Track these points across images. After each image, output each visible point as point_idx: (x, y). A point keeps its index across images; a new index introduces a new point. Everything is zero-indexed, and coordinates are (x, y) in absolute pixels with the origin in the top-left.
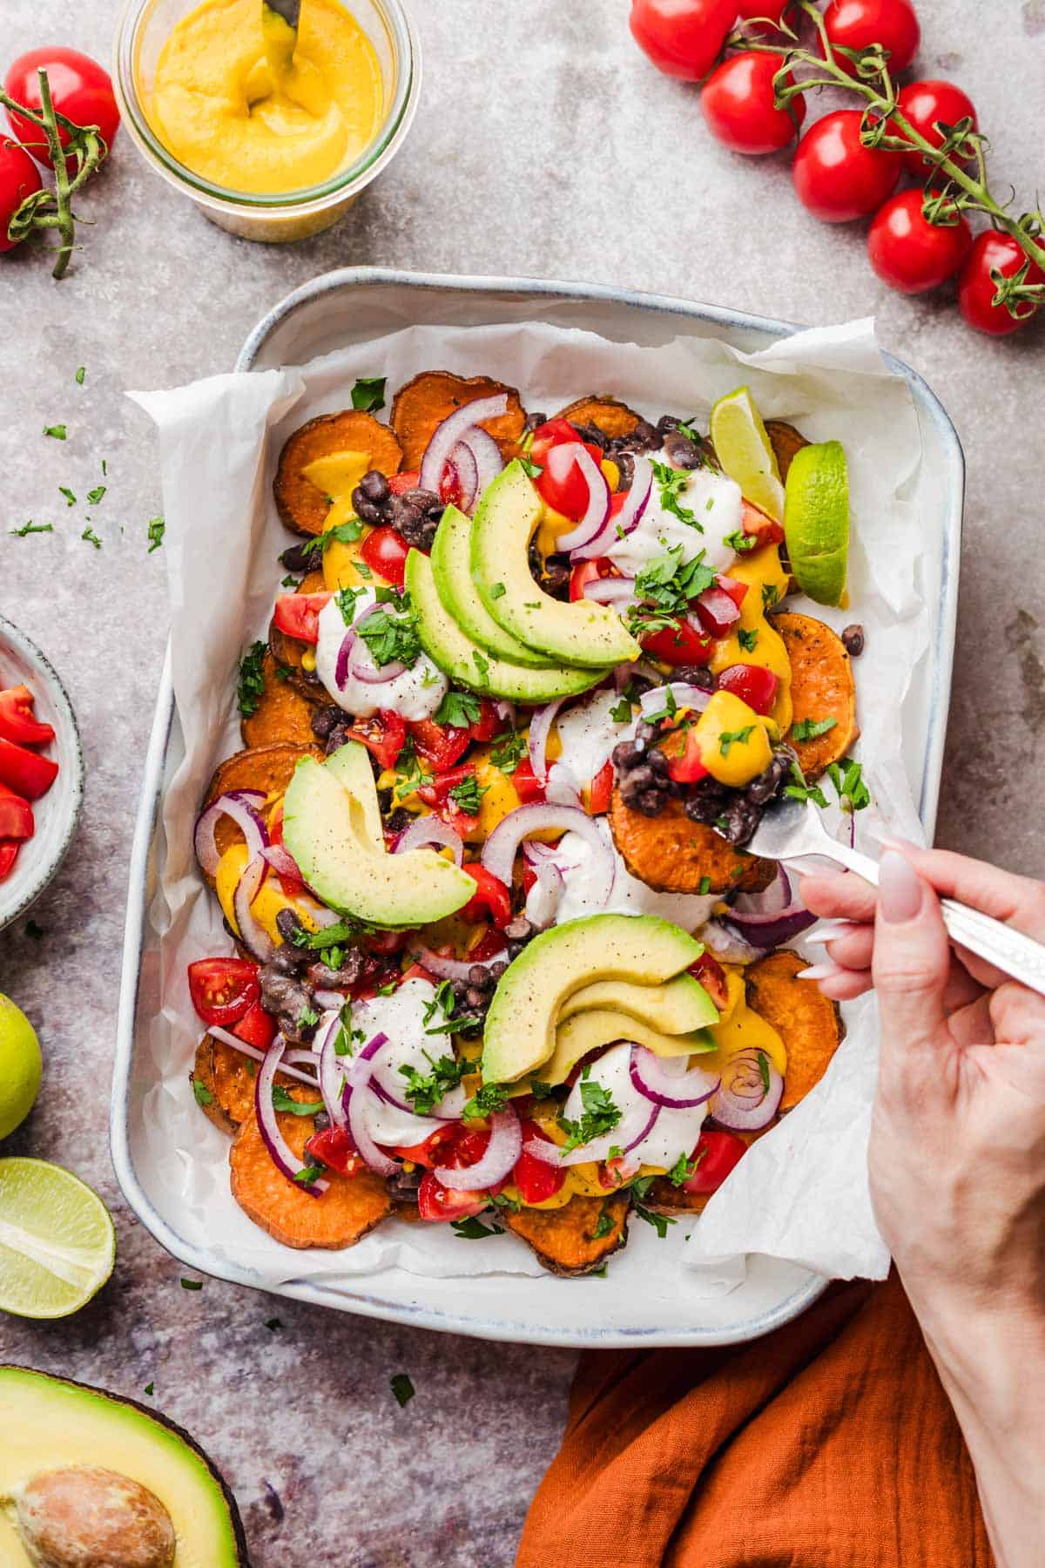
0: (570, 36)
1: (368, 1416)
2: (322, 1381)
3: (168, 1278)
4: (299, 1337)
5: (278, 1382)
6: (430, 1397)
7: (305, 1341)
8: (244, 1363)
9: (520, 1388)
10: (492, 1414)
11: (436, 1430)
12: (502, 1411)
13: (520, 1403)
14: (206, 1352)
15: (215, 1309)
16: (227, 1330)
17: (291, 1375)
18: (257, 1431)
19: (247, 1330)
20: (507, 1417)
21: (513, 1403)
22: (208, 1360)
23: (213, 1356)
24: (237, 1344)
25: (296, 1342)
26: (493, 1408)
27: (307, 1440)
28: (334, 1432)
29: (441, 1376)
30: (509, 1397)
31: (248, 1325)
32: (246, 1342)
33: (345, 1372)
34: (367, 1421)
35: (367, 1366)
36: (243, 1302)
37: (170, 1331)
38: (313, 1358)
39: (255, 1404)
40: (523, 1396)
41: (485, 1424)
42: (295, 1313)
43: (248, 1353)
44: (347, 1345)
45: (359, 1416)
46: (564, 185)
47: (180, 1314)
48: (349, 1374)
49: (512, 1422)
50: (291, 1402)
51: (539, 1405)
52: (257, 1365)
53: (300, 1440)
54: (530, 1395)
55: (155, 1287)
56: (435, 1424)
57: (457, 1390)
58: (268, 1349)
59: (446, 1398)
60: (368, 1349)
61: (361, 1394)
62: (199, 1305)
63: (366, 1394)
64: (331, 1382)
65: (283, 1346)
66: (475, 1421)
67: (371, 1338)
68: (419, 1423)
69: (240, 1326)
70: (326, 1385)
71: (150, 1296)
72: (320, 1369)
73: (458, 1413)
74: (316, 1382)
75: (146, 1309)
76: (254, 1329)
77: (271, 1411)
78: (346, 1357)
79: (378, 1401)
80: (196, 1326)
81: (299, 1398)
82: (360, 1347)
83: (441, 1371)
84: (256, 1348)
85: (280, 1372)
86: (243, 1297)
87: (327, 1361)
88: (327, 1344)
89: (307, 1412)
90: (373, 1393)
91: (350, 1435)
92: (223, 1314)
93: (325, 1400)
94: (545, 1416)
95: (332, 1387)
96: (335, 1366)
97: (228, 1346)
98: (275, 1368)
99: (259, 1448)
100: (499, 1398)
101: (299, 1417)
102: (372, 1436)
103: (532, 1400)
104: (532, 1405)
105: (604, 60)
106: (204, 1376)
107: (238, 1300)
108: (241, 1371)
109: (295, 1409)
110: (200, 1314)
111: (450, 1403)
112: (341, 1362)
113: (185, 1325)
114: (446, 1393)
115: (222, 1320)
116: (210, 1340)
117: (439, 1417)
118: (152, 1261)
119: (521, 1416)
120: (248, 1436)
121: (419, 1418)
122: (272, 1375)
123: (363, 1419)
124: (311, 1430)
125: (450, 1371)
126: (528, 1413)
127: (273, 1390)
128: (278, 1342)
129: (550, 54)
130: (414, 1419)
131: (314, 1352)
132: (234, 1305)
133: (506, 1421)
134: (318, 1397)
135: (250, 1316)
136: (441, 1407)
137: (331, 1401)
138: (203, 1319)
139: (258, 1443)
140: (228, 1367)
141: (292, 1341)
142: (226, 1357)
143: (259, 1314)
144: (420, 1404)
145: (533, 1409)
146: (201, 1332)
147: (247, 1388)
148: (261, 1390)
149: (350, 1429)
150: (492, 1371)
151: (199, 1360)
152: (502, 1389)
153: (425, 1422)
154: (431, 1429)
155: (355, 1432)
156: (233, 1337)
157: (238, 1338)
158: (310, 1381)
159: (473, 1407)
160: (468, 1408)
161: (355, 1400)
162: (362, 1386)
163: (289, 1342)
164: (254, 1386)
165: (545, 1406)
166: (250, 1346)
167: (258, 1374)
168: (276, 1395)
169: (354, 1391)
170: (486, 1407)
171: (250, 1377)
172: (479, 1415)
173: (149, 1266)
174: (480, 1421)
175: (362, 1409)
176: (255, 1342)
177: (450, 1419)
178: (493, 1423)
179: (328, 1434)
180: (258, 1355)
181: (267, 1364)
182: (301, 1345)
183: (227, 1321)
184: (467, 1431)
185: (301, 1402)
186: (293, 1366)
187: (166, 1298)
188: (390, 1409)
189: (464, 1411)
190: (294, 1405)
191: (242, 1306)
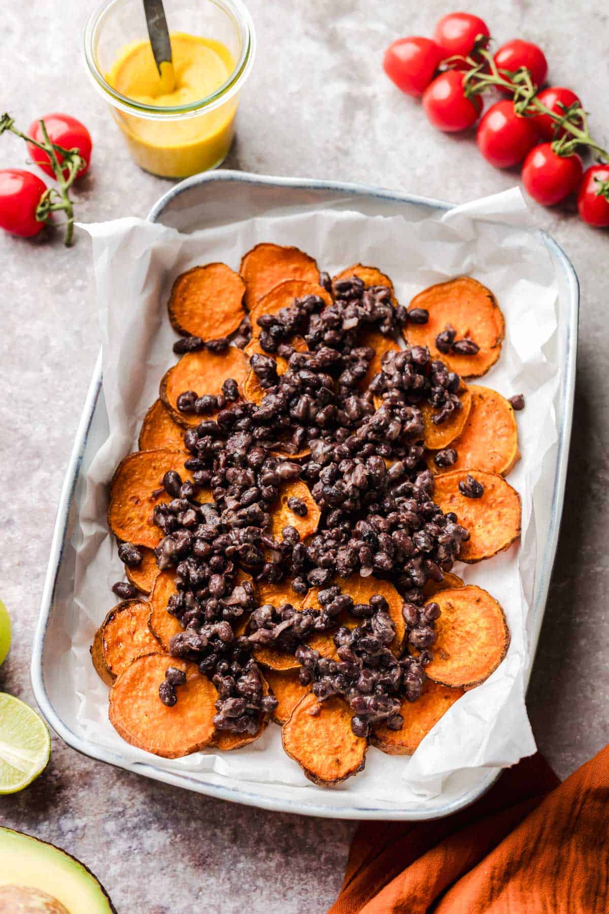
0: (349, 79)
1: (212, 880)
2: (183, 855)
3: (85, 784)
4: (169, 825)
5: (154, 855)
6: (254, 868)
7: (173, 828)
8: (132, 842)
9: (314, 864)
10: (295, 881)
11: (258, 891)
12: (302, 880)
13: (315, 875)
14: (108, 834)
15: (115, 805)
16: (122, 820)
17: (163, 852)
18: (139, 889)
19: (136, 820)
20: (305, 884)
21: (310, 875)
22: (109, 840)
23: (112, 837)
24: (128, 829)
25: (167, 829)
26: (296, 877)
27: (172, 896)
28: (190, 891)
29: (262, 854)
30: (308, 870)
31: (136, 816)
32: (134, 828)
33: (199, 850)
34: (212, 884)
35: (213, 846)
36: (133, 801)
37: (85, 819)
38: (177, 840)
39: (138, 870)
40: (316, 870)
41: (292, 888)
42: (167, 809)
43: (135, 836)
44: (201, 832)
45: (207, 880)
46: (346, 153)
47: (92, 808)
48: (201, 852)
49: (309, 887)
50: (162, 869)
51: (328, 876)
52: (141, 844)
53: (167, 896)
54: (321, 869)
55: (77, 790)
56: (257, 887)
57: (273, 864)
58: (149, 832)
59: (265, 870)
60: (215, 835)
61: (209, 865)
62: (105, 802)
63: (212, 866)
64: (189, 856)
65: (159, 831)
66: (284, 885)
67: (216, 827)
68: (246, 887)
69: (130, 817)
70: (186, 859)
71: (74, 796)
72: (181, 848)
73: (273, 880)
74: (179, 856)
75: (71, 804)
76: (140, 821)
77: (149, 875)
78: (199, 839)
79: (220, 870)
80: (102, 816)
81: (168, 866)
82: (209, 833)
83: (262, 851)
84: (141, 833)
85: (155, 849)
86: (133, 798)
87: (187, 843)
88: (187, 830)
89: (173, 876)
90: (217, 865)
91: (201, 893)
92: (120, 809)
93: (185, 869)
94: (331, 884)
95: (190, 860)
96: (192, 845)
97: (123, 830)
98: (152, 846)
99: (140, 900)
100: (301, 871)
101: (167, 880)
102: (215, 895)
103: (322, 873)
104: (323, 876)
105: (369, 91)
106: (106, 850)
107: (130, 800)
108: (130, 847)
109: (165, 875)
110: (105, 808)
111: (268, 873)
112: (196, 843)
113: (95, 815)
114: (265, 866)
115: (119, 813)
116: (111, 826)
117: (260, 882)
118: (76, 773)
119: (315, 883)
120: (133, 892)
121: (247, 882)
122: (150, 851)
123: (209, 883)
124: (175, 889)
125: (268, 851)
126: (320, 882)
127: (151, 860)
128: (155, 829)
129: (339, 88)
130: (243, 883)
131: (179, 836)
132: (129, 804)
133: (304, 887)
134: (180, 866)
135: (138, 810)
136: (262, 876)
137: (189, 869)
138: (107, 812)
139: (139, 897)
140: (121, 845)
141: (164, 828)
142: (121, 837)
143: (144, 810)
144: (248, 873)
145: (323, 878)
146: (105, 821)
147: (134, 859)
148: (143, 861)
149: (200, 889)
150: (296, 852)
151: (104, 839)
152: (302, 864)
153: (250, 886)
154: (255, 891)
155: (204, 891)
156: (126, 824)
157: (129, 825)
158: (175, 856)
159: (283, 876)
160: (280, 877)
161: (204, 869)
162: (209, 860)
163: (162, 829)
164: (138, 858)
165: (331, 877)
166: (137, 831)
167: (141, 850)
168: (152, 864)
169: (204, 863)
170: (292, 876)
171: (136, 851)
172: (287, 882)
173: (74, 776)
174: (287, 887)
175: (209, 876)
176: (140, 828)
177: (268, 884)
178: (296, 888)
179: (185, 892)
180: (141, 837)
181: (147, 843)
182: (170, 831)
183: (122, 814)
184: (279, 893)
185: (169, 870)
186: (165, 846)
187: (84, 797)
188: (228, 876)
189: (277, 879)
190: (164, 872)
191: (133, 804)
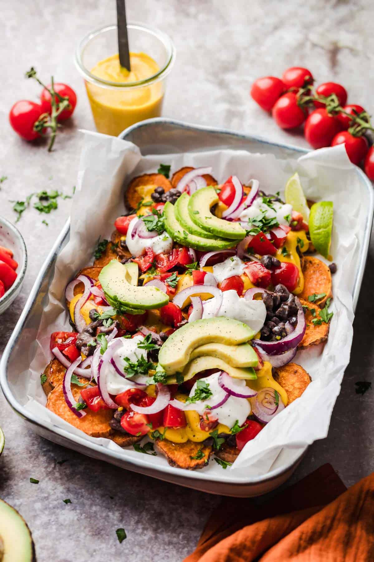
0: (230, 102)
1: (104, 545)
2: (85, 528)
3: (24, 478)
4: (78, 508)
5: (65, 526)
6: (133, 539)
7: (80, 510)
8: (51, 517)
9: (175, 540)
10: (161, 550)
11: (135, 555)
12: (165, 549)
13: (175, 547)
14: (35, 510)
15: (43, 493)
16: (46, 502)
17: (72, 524)
18: (52, 547)
19: (55, 503)
20: (167, 552)
21: (171, 547)
22: (36, 514)
23: (38, 512)
24: (50, 508)
25: (76, 510)
26: (162, 548)
27: (75, 554)
28: (88, 551)
29: (139, 531)
30: (170, 543)
31: (56, 501)
32: (54, 508)
33: (96, 525)
34: (103, 548)
35: (106, 523)
36: (55, 491)
37: (21, 500)
38: (83, 517)
39: (54, 535)
40: (176, 544)
41: (157, 555)
42: (77, 497)
43: (54, 513)
44: (99, 514)
45: (100, 545)
47: (27, 493)
48: (98, 526)
49: (170, 555)
50: (70, 536)
51: (183, 548)
52: (57, 518)
53: (71, 554)
54: (179, 543)
55: (18, 481)
56: (134, 552)
57: (146, 538)
58: (63, 511)
59: (141, 541)
60: (108, 516)
61: (102, 535)
62: (35, 490)
63: (104, 536)
64: (89, 529)
65: (70, 511)
66: (153, 552)
67: (110, 511)
68: (127, 551)
69: (52, 501)
70: (87, 529)
71: (15, 485)
72: (85, 523)
73: (145, 548)
74: (82, 528)
75: (13, 490)
76: (59, 503)
77: (60, 539)
78: (97, 519)
79: (109, 539)
80: (33, 499)
81: (74, 534)
82: (104, 515)
83: (139, 529)
84: (58, 511)
85: (66, 523)
86: (56, 489)
87: (89, 520)
88: (90, 512)
89: (77, 541)
90: (108, 535)
91: (94, 553)
92: (46, 495)
93: (85, 537)
94: (186, 553)
95: (90, 531)
96: (92, 522)
97: (46, 509)
98: (65, 520)
99: (52, 555)
100: (165, 544)
101: (73, 543)
102: (104, 555)
103: (180, 546)
104: (180, 548)
105: (241, 109)
106: (33, 521)
107: (53, 490)
108: (50, 520)
109: (71, 539)
110: (35, 494)
111: (142, 543)
112: (95, 521)
113: (28, 498)
114: (141, 539)
115: (45, 497)
116: (38, 506)
117: (136, 549)
118: (19, 471)
119: (175, 552)
120: (48, 549)
121: (127, 549)
122: (63, 523)
123: (101, 547)
124: (77, 549)
125: (144, 529)
126: (178, 551)
127: (63, 530)
128: (68, 509)
129: (223, 107)
130: (124, 549)
131: (84, 515)
132: (52, 492)
133: (167, 554)
134: (83, 535)
135: (57, 497)
136: (138, 545)
137: (88, 537)
138: (37, 496)
139: (52, 553)
140: (44, 518)
141: (75, 509)
142: (44, 513)
143: (62, 497)
144: (129, 543)
145: (180, 550)
146: (35, 502)
147: (51, 528)
148: (57, 529)
149: (95, 551)
150: (163, 531)
151: (32, 514)
152: (167, 539)
153: (130, 551)
154: (132, 554)
155: (97, 552)
156: (49, 505)
157: (51, 506)
158: (79, 528)
159: (152, 546)
160: (150, 547)
161: (99, 538)
162: (103, 532)
163: (73, 510)
164: (54, 527)
165: (186, 549)
166: (56, 510)
167: (57, 522)
168: (64, 532)
169: (99, 534)
170: (159, 547)
171: (53, 523)
172: (155, 550)
173: (17, 472)
174: (155, 553)
175: (102, 542)
176: (58, 508)
177: (142, 551)
178: (161, 554)
179: (84, 552)
180: (58, 514)
181: (61, 518)
182: (78, 511)
183: (47, 498)
184: (149, 557)
185: (74, 536)
186: (73, 520)
187: (22, 486)
188: (115, 543)
189: (148, 548)
190: (71, 537)
191: (55, 492)
